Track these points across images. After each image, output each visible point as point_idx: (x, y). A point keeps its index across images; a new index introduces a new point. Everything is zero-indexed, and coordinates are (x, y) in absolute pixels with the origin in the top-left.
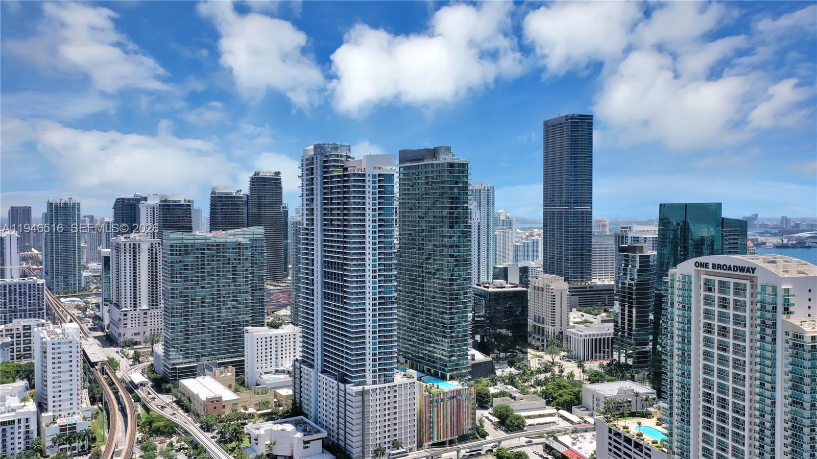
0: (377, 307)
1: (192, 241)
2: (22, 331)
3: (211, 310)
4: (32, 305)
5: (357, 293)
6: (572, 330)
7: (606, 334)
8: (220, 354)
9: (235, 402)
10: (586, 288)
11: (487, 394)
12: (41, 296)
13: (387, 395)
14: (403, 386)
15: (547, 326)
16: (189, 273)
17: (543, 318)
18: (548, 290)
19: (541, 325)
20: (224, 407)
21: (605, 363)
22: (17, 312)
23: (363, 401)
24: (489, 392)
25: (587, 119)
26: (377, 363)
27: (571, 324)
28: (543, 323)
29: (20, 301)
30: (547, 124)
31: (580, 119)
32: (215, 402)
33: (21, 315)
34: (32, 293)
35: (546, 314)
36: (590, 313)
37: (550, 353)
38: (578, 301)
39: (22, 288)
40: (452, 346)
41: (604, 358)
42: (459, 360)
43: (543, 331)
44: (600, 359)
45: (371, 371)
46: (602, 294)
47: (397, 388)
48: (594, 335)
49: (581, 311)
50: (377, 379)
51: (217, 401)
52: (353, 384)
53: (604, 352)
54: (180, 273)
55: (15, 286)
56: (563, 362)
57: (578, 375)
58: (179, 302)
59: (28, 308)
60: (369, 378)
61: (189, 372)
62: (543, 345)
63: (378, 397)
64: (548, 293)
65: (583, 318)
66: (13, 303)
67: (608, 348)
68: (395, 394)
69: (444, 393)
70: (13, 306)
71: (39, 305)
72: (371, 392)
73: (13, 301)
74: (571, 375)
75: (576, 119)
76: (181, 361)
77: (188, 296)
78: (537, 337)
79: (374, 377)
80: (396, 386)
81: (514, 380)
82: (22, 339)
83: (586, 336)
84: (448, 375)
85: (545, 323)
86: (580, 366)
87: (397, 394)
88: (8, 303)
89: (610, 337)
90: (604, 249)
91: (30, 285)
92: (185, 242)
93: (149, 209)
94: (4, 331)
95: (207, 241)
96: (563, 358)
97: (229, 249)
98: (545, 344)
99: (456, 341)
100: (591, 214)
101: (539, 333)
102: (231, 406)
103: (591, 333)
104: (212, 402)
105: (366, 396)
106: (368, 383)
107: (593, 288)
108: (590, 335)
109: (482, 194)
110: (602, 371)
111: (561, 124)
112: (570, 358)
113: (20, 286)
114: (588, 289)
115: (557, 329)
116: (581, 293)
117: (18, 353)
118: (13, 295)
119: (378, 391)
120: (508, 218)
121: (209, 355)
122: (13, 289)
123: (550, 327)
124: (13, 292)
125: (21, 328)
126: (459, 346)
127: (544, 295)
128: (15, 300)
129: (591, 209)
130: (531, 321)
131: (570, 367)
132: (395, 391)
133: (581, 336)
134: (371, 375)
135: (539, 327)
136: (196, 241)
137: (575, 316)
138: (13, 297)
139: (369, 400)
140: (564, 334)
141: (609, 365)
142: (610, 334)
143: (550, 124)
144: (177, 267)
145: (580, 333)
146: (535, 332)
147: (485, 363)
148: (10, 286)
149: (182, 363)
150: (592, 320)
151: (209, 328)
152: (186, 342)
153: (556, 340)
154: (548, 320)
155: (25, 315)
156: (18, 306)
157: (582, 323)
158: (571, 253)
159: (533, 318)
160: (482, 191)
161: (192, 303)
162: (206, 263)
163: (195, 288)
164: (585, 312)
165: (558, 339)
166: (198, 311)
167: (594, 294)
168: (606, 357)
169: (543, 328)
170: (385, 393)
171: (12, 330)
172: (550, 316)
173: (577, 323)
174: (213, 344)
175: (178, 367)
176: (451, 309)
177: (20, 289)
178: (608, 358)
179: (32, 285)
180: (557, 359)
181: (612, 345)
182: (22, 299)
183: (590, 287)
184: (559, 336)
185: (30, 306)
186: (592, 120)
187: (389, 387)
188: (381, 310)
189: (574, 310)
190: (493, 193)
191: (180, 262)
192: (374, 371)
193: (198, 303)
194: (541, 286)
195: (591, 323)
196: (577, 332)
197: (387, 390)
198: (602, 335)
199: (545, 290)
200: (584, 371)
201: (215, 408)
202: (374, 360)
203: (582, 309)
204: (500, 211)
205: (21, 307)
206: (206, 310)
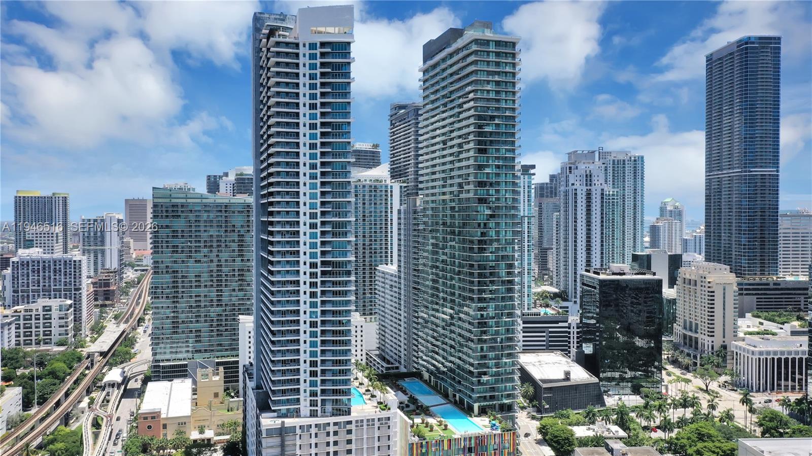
0: (319, 280)
1: (184, 201)
2: (41, 313)
3: (209, 292)
4: (68, 285)
5: (284, 254)
6: (740, 344)
7: (797, 353)
8: (221, 351)
9: (183, 421)
10: (768, 284)
11: (568, 439)
12: (77, 274)
13: (332, 439)
14: (365, 423)
15: (702, 336)
16: (178, 242)
17: (697, 325)
18: (703, 284)
19: (694, 335)
20: (165, 426)
21: (793, 397)
22: (51, 291)
23: (283, 446)
24: (572, 435)
25: (771, 43)
26: (319, 379)
27: (741, 335)
28: (696, 332)
29: (55, 279)
30: (711, 59)
31: (760, 43)
32: (149, 419)
33: (55, 294)
34: (68, 271)
35: (700, 317)
36: (774, 321)
37: (702, 376)
38: (756, 303)
39: (57, 265)
40: (484, 357)
41: (793, 388)
42: (497, 381)
43: (697, 343)
44: (786, 390)
45: (308, 393)
46: (795, 294)
47: (353, 427)
48: (775, 353)
49: (759, 317)
50: (319, 408)
51: (153, 418)
52: (275, 414)
53: (793, 380)
54: (167, 242)
55: (49, 262)
56: (722, 392)
57: (742, 417)
58: (168, 278)
59: (63, 287)
60: (305, 406)
61: (177, 371)
62: (695, 364)
63: (313, 441)
64: (703, 288)
65: (762, 328)
66: (47, 281)
67: (801, 373)
68: (349, 437)
69: (450, 440)
70: (47, 284)
71: (75, 285)
72: (298, 431)
73: (47, 279)
74: (729, 416)
75: (753, 43)
76: (168, 356)
77: (177, 271)
78: (686, 351)
79: (313, 404)
80: (350, 422)
81: (625, 417)
82: (41, 321)
83: (761, 353)
84: (476, 406)
85: (699, 331)
86: (746, 401)
87: (353, 437)
88: (41, 281)
89: (804, 357)
90: (800, 235)
91: (66, 261)
92: (174, 201)
93: (229, 186)
94: (23, 312)
95: (204, 201)
96: (724, 385)
97: (234, 212)
98: (698, 362)
99: (492, 349)
100: (778, 179)
101: (691, 346)
102: (176, 427)
103: (770, 349)
104: (146, 418)
105: (287, 438)
106: (302, 413)
107: (779, 284)
108: (768, 353)
109: (627, 166)
110: (784, 412)
111: (731, 54)
112: (734, 386)
113: (55, 262)
114: (772, 286)
115: (718, 341)
116: (760, 292)
117: (36, 338)
118: (47, 272)
119: (313, 430)
120: (676, 208)
121: (206, 351)
122: (47, 265)
123: (707, 338)
124: (47, 269)
125: (40, 309)
126: (497, 358)
127: (698, 291)
128: (50, 278)
129: (778, 171)
130: (680, 328)
131: (730, 401)
132: (349, 432)
133: (753, 353)
134: (309, 399)
135: (691, 337)
136: (189, 201)
137: (748, 323)
138: (47, 274)
139: (295, 445)
140: (728, 349)
141: (799, 402)
142: (804, 352)
143: (714, 58)
144: (164, 232)
145: (752, 348)
146: (685, 343)
147: (586, 386)
148: (44, 262)
149: (168, 360)
150: (774, 331)
151: (206, 316)
152: (175, 333)
153: (715, 357)
154: (703, 327)
155: (60, 295)
156: (52, 284)
157: (758, 333)
158: (744, 234)
159: (682, 324)
160: (627, 162)
161: (183, 282)
162: (202, 229)
163: (188, 262)
164: (765, 319)
165: (718, 356)
166: (191, 292)
167: (782, 294)
168: (797, 387)
169: (696, 339)
170: (328, 434)
171: (31, 310)
172: (707, 321)
173: (751, 333)
174: (212, 336)
175: (161, 364)
176: (480, 292)
177: (55, 265)
178: (801, 389)
179: (68, 262)
180: (713, 386)
181: (807, 369)
182: (57, 277)
183: (775, 284)
184: (721, 352)
185: (66, 285)
186: (779, 43)
187: (335, 424)
188: (327, 285)
189: (748, 315)
190: (642, 164)
191: (167, 227)
192: (313, 394)
193: (191, 282)
194: (693, 278)
195: (774, 334)
196: (747, 347)
197: (331, 429)
198: (790, 353)
199: (699, 284)
200: (752, 411)
201: (149, 427)
202: (313, 374)
203: (760, 314)
204: (666, 200)
205: (55, 285)
206: (203, 291)
